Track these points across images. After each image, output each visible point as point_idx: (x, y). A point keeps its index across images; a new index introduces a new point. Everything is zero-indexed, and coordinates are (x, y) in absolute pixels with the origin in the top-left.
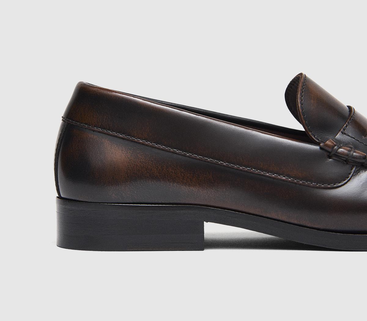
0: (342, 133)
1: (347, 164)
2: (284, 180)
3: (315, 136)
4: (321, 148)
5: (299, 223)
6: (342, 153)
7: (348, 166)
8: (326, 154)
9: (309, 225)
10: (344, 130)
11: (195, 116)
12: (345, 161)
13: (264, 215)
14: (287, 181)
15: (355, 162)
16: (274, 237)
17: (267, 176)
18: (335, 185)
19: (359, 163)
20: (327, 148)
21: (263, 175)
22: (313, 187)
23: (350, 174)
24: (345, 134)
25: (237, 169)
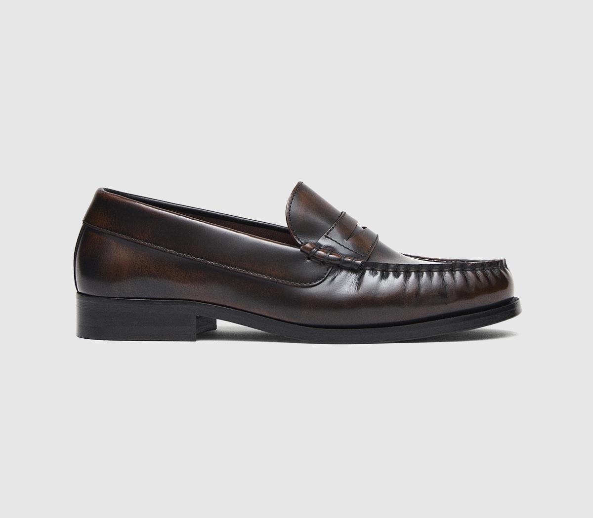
0: (326, 237)
1: (324, 265)
2: (265, 279)
3: (299, 240)
4: (301, 250)
5: (278, 318)
6: (320, 256)
7: (324, 267)
8: (305, 256)
9: (287, 320)
10: (328, 234)
11: (191, 220)
12: (322, 262)
13: (249, 310)
14: (268, 280)
15: (331, 263)
16: (263, 332)
17: (251, 275)
18: (310, 285)
19: (335, 264)
20: (306, 251)
21: (247, 274)
22: (291, 286)
23: (326, 274)
24: (328, 238)
25: (226, 269)
